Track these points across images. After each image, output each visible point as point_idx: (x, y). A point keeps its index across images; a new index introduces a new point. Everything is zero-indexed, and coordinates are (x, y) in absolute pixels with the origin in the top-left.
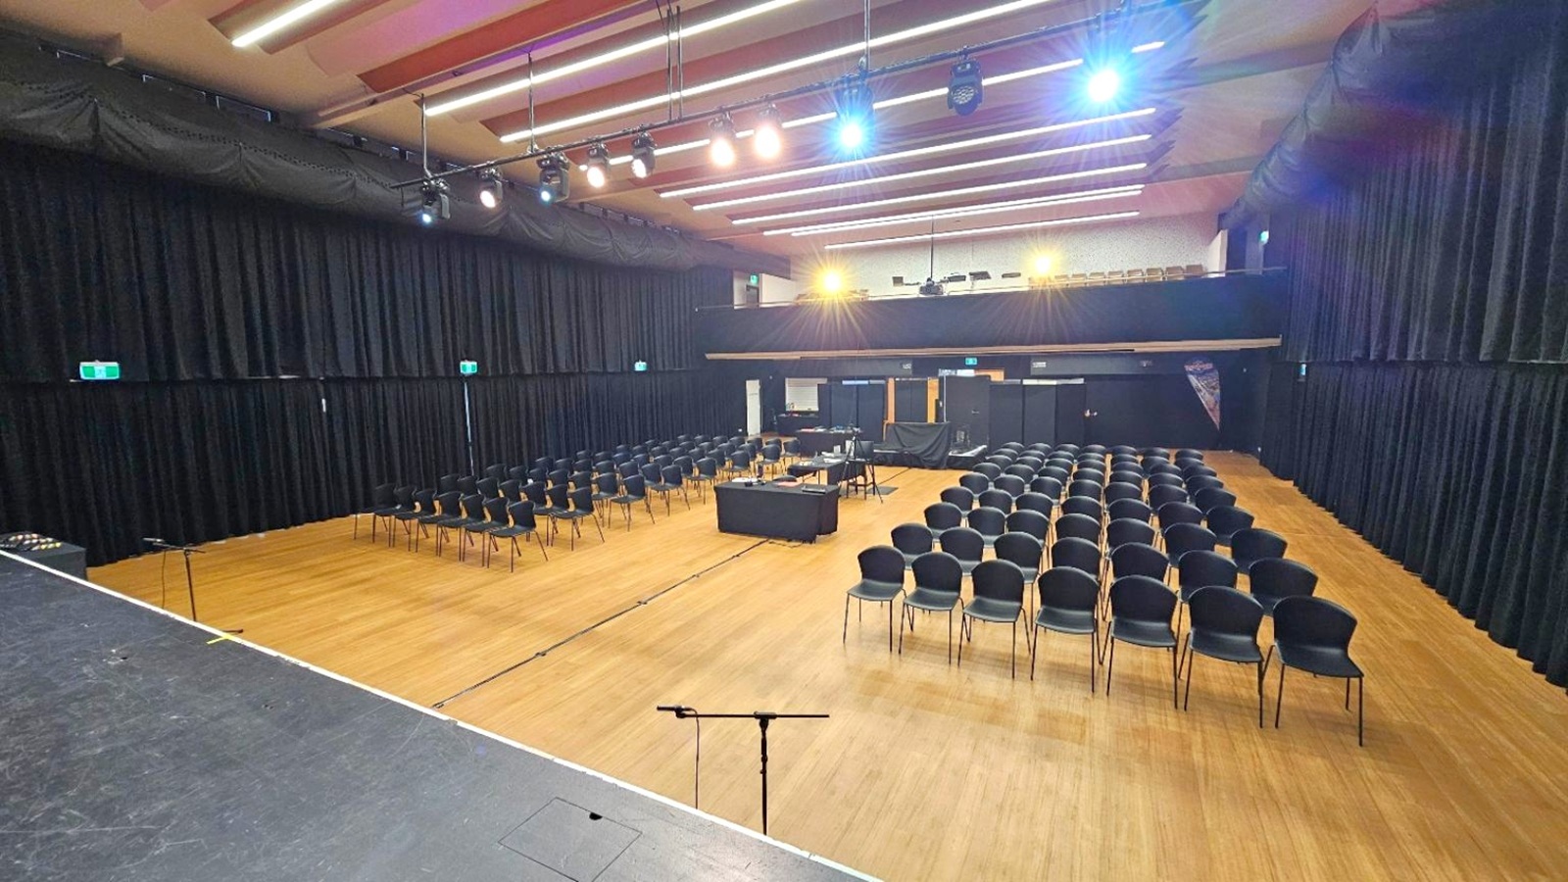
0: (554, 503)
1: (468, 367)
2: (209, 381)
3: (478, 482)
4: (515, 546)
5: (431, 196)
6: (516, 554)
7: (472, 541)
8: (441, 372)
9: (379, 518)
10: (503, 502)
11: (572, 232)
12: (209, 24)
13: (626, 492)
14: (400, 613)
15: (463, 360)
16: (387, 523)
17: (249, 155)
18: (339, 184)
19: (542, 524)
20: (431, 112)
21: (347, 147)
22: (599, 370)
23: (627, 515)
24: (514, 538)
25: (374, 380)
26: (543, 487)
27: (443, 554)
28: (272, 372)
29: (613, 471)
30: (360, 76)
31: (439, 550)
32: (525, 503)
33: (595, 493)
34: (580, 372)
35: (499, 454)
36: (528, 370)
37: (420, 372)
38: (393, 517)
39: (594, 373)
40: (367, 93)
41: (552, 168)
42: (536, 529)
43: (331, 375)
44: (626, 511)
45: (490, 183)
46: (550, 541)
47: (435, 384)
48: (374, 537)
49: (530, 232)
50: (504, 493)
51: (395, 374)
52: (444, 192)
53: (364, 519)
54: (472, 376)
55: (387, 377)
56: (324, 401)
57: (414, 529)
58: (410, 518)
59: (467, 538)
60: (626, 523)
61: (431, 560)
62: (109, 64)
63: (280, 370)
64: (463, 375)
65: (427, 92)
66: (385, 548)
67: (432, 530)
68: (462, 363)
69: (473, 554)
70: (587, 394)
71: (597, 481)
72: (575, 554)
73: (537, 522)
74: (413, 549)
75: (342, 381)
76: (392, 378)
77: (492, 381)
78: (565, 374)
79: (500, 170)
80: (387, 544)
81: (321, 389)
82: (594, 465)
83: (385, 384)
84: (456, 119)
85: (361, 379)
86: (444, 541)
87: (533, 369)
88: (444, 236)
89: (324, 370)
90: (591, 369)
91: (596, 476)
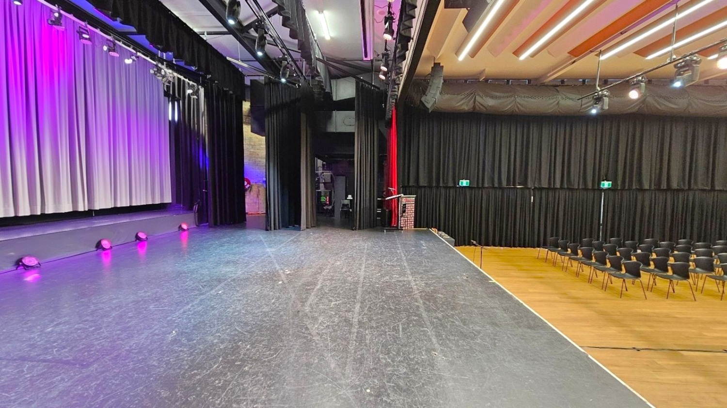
0: (656, 267)
1: (606, 184)
2: (494, 188)
3: (604, 245)
4: (624, 284)
5: (599, 99)
6: (624, 289)
7: (596, 275)
8: (590, 186)
9: (549, 252)
10: (620, 259)
11: (695, 100)
12: (513, 55)
13: (723, 273)
14: (556, 298)
15: (603, 181)
16: (553, 255)
17: (518, 100)
18: (551, 104)
19: (645, 277)
20: (603, 58)
21: (557, 86)
22: (707, 188)
23: (721, 289)
24: (624, 281)
25: (555, 189)
26: (649, 256)
27: (579, 276)
28: (514, 184)
29: (711, 256)
30: (569, 53)
31: (577, 274)
32: (634, 262)
33: (691, 268)
34: (689, 189)
35: (619, 231)
36: (646, 187)
37: (579, 185)
38: (557, 253)
39: (703, 190)
40: (571, 59)
41: (685, 65)
42: (641, 279)
43: (537, 186)
44: (720, 286)
45: (636, 85)
46: (650, 288)
47: (585, 193)
48: (546, 260)
49: (660, 105)
50: (620, 254)
51: (566, 187)
52: (606, 96)
53: (543, 252)
54: (609, 189)
55: (562, 188)
56: (532, 197)
57: (566, 261)
58: (564, 255)
59: (594, 272)
60: (720, 294)
61: (573, 278)
62: (481, 80)
63: (517, 184)
64: (602, 189)
65: (602, 49)
66: (551, 266)
67: (575, 264)
68: (602, 182)
69: (596, 282)
70: (693, 203)
71: (694, 261)
72: (669, 301)
73: (641, 275)
74: (564, 270)
75: (541, 189)
76: (564, 188)
77: (620, 192)
78: (675, 190)
79: (645, 77)
80: (552, 265)
81: (532, 192)
82: (693, 250)
83: (560, 191)
84: (619, 57)
85: (548, 189)
86: (581, 270)
87: (650, 186)
88: (603, 117)
89: (534, 184)
90: (700, 187)
91: (693, 257)
